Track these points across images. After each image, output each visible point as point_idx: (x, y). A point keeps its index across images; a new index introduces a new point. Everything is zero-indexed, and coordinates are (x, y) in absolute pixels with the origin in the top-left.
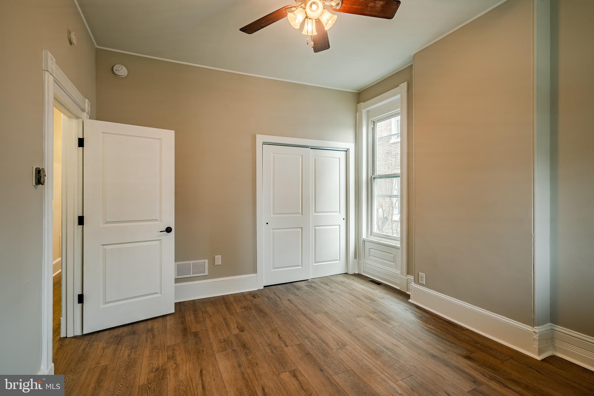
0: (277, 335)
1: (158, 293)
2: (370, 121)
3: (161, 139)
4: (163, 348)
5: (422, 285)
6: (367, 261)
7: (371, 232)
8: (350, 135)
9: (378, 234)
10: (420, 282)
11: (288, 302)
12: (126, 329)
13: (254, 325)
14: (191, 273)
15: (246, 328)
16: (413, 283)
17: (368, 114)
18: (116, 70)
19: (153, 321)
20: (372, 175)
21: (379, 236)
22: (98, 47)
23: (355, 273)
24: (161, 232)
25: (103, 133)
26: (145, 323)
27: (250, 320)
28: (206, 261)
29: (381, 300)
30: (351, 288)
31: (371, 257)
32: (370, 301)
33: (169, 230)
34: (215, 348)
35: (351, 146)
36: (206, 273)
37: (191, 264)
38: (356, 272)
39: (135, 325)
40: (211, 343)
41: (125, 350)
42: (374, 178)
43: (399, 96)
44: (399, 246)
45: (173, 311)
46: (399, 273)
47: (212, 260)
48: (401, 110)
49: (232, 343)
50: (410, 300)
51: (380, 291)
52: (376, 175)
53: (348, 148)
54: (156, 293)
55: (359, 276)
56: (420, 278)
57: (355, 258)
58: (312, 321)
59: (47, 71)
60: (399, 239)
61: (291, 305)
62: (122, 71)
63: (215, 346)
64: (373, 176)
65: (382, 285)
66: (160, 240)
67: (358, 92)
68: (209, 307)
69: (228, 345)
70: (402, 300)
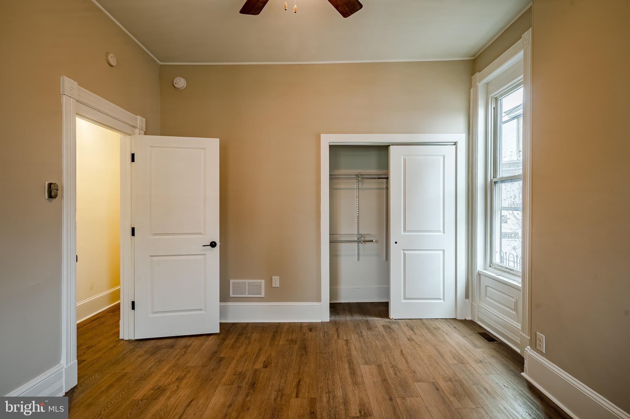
0: (298, 380)
1: (203, 310)
2: (490, 98)
3: (205, 148)
4: (181, 367)
5: (541, 353)
6: (483, 304)
7: (491, 262)
8: (461, 122)
9: (499, 266)
10: (538, 347)
11: (344, 342)
12: (169, 341)
13: (283, 363)
14: (247, 293)
15: (272, 365)
16: (529, 347)
17: (487, 88)
18: (176, 83)
19: (197, 338)
20: (492, 178)
21: (499, 268)
22: (161, 63)
23: (465, 319)
24: (203, 246)
25: (150, 147)
26: (188, 339)
27: (284, 356)
28: (263, 281)
29: (474, 365)
30: (442, 339)
31: (487, 298)
32: (456, 362)
33: (213, 245)
34: (224, 380)
35: (461, 138)
36: (263, 295)
37: (247, 283)
38: (469, 318)
39: (179, 339)
40: (225, 373)
41: (152, 361)
42: (495, 183)
43: (521, 54)
44: (520, 285)
45: (218, 331)
46: (520, 328)
47: (269, 282)
48: (525, 78)
49: (244, 378)
50: (523, 374)
51: (483, 351)
52: (499, 177)
53: (455, 141)
54: (201, 310)
55: (470, 324)
56: (538, 342)
57: (467, 296)
58: (353, 373)
59: (65, 94)
60: (520, 274)
61: (345, 347)
62: (181, 83)
63: (226, 377)
64: (495, 180)
65: (495, 342)
66: (204, 255)
67: (473, 58)
68: (257, 333)
69: (239, 380)
70: (511, 370)
